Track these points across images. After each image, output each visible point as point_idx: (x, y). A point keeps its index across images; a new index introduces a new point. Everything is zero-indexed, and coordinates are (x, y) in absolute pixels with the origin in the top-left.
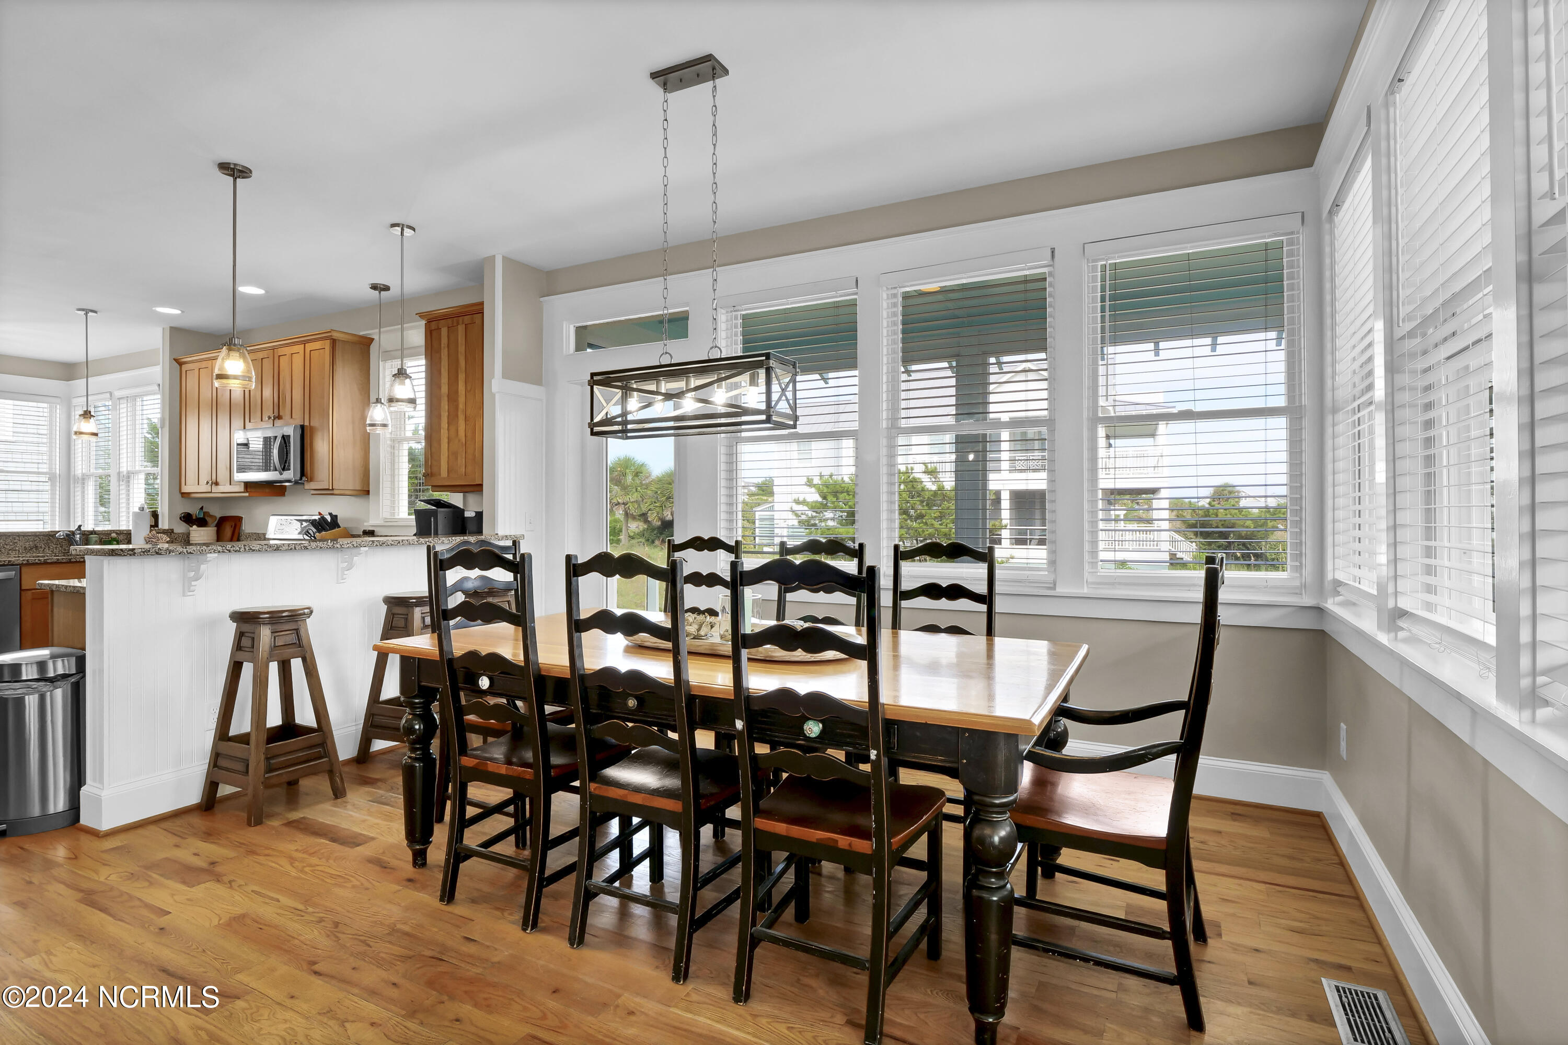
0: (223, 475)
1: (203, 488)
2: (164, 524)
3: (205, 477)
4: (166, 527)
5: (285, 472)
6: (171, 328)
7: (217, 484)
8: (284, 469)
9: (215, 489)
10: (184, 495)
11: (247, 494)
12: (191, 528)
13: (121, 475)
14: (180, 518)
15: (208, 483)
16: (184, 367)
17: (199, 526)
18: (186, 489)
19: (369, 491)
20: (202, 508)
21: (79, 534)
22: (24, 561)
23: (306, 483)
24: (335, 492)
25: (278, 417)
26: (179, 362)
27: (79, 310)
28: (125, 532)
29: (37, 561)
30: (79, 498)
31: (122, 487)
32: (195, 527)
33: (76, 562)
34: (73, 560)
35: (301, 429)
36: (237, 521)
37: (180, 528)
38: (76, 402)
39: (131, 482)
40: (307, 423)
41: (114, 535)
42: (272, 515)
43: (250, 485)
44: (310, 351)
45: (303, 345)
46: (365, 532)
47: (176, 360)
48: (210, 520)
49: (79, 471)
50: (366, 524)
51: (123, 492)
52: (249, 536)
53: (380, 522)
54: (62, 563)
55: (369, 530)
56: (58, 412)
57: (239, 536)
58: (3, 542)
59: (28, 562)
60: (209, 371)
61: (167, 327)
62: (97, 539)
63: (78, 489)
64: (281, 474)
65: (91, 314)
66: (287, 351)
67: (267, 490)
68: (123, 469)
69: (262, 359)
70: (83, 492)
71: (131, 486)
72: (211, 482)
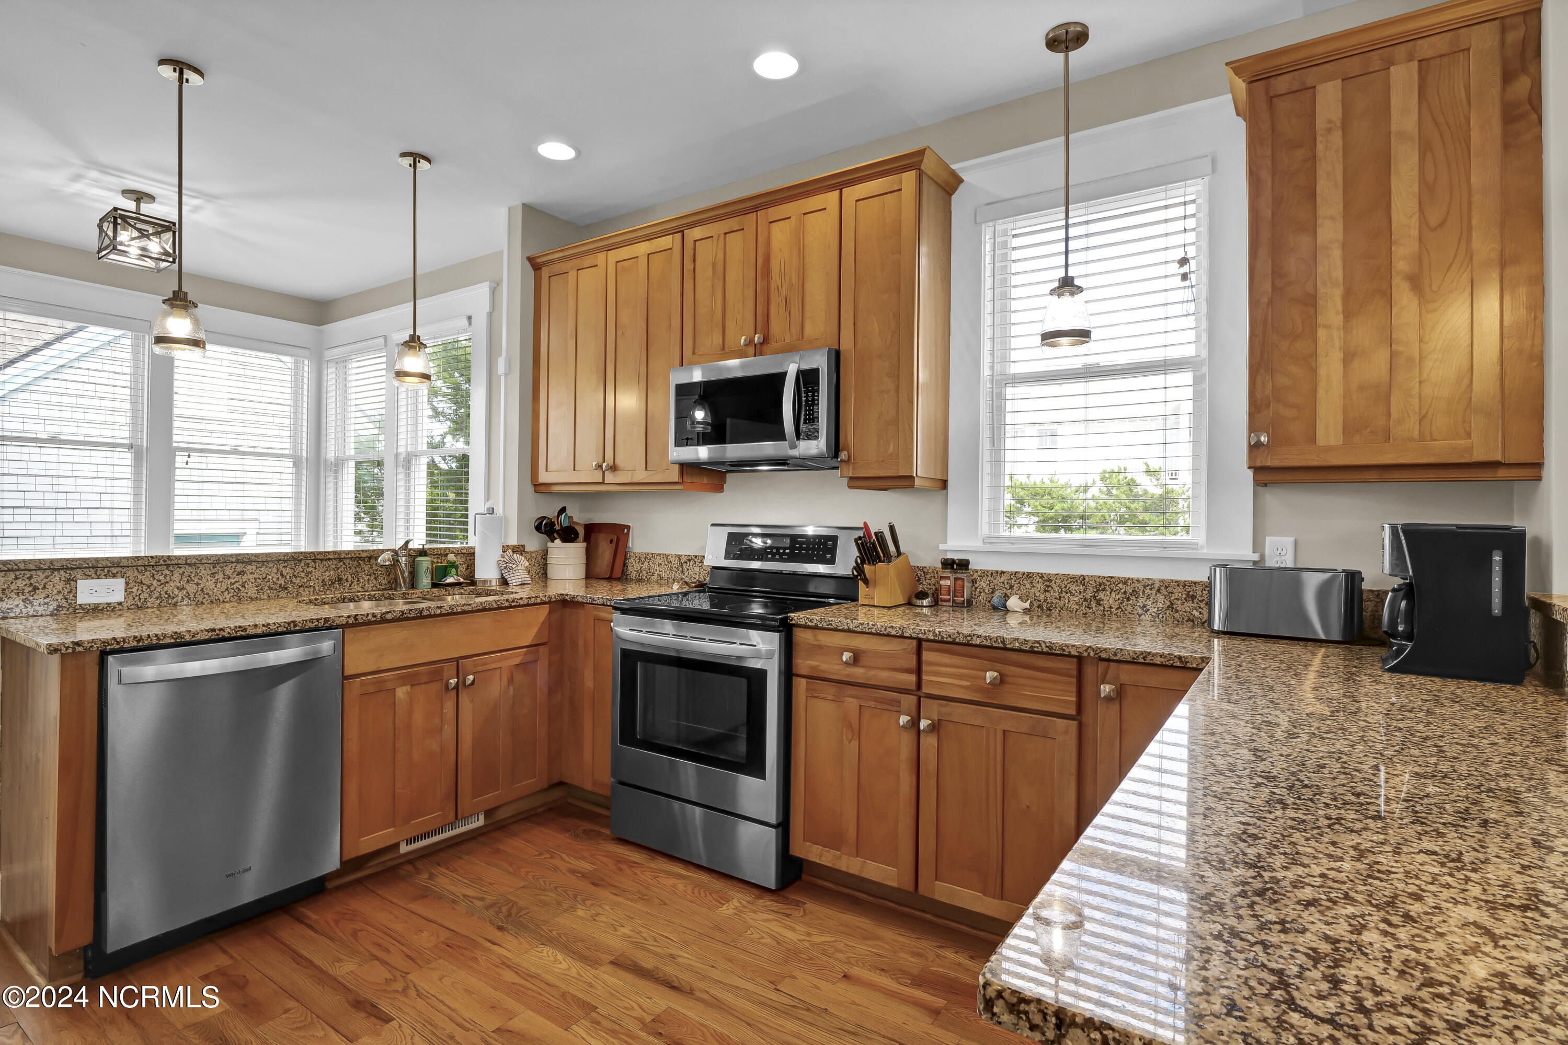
0: (629, 454)
1: (587, 474)
2: (511, 538)
3: (587, 458)
4: (513, 542)
5: (804, 443)
6: (524, 205)
7: (613, 468)
8: (801, 438)
9: (607, 478)
10: (539, 488)
11: (678, 486)
12: (550, 544)
13: (402, 457)
14: (536, 528)
15: (596, 467)
16: (545, 272)
17: (565, 540)
18: (544, 477)
19: (946, 482)
20: (563, 510)
21: (405, 556)
22: (349, 617)
23: (844, 466)
24: (917, 482)
25: (765, 340)
26: (535, 264)
27: (404, 155)
28: (464, 551)
29: (370, 617)
30: (330, 491)
31: (401, 476)
32: (558, 541)
33: (430, 616)
34: (425, 613)
35: (836, 358)
36: (619, 533)
37: (534, 542)
38: (329, 354)
39: (413, 468)
40: (846, 344)
41: (451, 557)
42: (713, 525)
43: (689, 468)
44: (857, 201)
45: (838, 192)
46: (948, 564)
47: (531, 260)
48: (576, 527)
49: (331, 453)
50: (942, 547)
51: (401, 483)
52: (646, 558)
53: (977, 544)
54: (408, 619)
55: (960, 560)
56: (306, 368)
57: (626, 559)
58: (291, 572)
59: (356, 620)
60: (601, 270)
61: (517, 202)
62: (429, 564)
63: (331, 479)
64: (793, 446)
65: (423, 165)
66: (791, 208)
67: (705, 480)
68: (402, 450)
69: (725, 234)
70: (336, 483)
71: (412, 475)
72: (604, 465)
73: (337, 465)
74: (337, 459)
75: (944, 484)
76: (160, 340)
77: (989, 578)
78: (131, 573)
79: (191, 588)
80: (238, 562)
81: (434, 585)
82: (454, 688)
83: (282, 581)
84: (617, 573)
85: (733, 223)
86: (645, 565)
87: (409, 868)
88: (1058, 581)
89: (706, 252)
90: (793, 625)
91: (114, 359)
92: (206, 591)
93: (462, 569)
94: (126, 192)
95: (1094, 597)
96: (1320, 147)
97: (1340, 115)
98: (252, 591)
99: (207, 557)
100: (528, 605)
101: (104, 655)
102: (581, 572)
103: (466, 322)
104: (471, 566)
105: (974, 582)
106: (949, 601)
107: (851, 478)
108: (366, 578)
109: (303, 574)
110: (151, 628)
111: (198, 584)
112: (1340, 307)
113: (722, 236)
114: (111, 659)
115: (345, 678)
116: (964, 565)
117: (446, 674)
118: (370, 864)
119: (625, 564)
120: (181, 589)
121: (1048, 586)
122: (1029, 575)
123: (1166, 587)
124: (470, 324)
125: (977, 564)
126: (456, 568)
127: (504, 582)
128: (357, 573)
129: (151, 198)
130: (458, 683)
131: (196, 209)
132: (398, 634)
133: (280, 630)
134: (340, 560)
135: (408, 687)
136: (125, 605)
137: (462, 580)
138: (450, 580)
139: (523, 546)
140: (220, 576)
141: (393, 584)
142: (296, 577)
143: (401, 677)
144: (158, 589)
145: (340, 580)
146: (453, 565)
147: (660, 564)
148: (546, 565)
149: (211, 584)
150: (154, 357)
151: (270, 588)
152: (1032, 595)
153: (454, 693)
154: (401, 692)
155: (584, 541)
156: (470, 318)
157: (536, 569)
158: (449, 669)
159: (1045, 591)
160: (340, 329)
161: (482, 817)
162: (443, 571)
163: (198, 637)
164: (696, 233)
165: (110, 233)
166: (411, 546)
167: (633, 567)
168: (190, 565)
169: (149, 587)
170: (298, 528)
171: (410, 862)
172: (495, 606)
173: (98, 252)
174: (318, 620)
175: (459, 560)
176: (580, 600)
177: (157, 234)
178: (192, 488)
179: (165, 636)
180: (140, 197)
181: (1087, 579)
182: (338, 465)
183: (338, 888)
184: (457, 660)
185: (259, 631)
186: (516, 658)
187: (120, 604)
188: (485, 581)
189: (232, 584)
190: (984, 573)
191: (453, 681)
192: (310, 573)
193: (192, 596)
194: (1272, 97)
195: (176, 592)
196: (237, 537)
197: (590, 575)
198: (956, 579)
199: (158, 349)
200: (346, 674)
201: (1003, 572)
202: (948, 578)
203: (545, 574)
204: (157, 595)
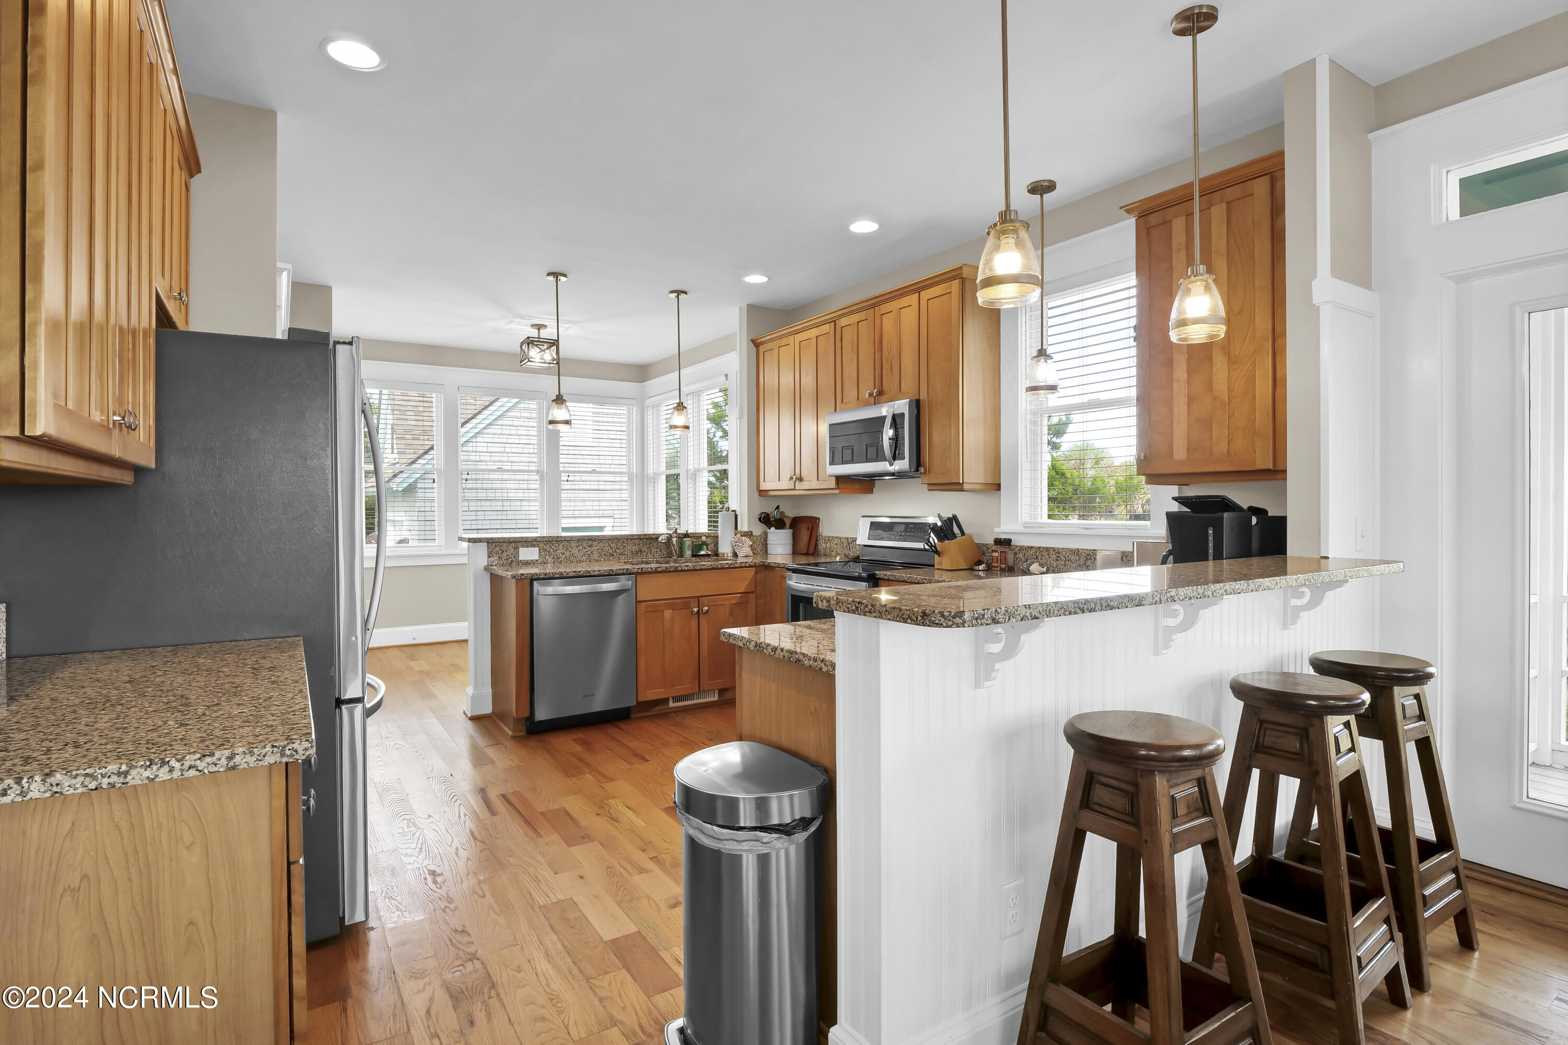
0: (808, 469)
1: (785, 484)
2: (744, 526)
3: (787, 473)
4: (745, 529)
5: (896, 462)
6: (748, 305)
7: (801, 479)
8: (894, 458)
9: (799, 486)
10: (763, 493)
11: (838, 491)
12: (769, 531)
13: (690, 473)
14: (760, 519)
15: (791, 478)
16: (762, 348)
17: (777, 528)
18: (764, 486)
19: (999, 485)
20: (778, 507)
21: (675, 537)
22: (639, 569)
23: (923, 476)
24: (966, 487)
25: (880, 393)
26: (756, 344)
27: (672, 292)
28: (712, 535)
29: (649, 569)
30: (651, 497)
31: (690, 485)
32: (773, 529)
33: (682, 571)
34: (679, 569)
35: (917, 405)
36: (813, 522)
37: (758, 529)
38: (649, 402)
39: (697, 480)
40: (923, 396)
41: (704, 538)
42: (863, 516)
43: (841, 480)
44: (928, 300)
45: (917, 294)
46: (998, 542)
47: (753, 341)
48: (785, 520)
49: (650, 470)
50: (996, 530)
51: (691, 490)
52: (829, 540)
53: (1018, 528)
54: (669, 572)
55: (1004, 539)
56: (634, 413)
57: (817, 540)
58: (615, 546)
59: (642, 570)
60: (791, 348)
61: (744, 305)
62: (690, 542)
63: (651, 488)
64: (891, 465)
65: (682, 296)
66: (893, 306)
67: (857, 486)
68: (691, 467)
69: (858, 322)
70: (654, 491)
71: (697, 484)
72: (794, 477)
73: (654, 478)
74: (654, 474)
75: (998, 488)
76: (551, 422)
77: (1024, 552)
78: (541, 545)
79: (568, 553)
80: (589, 540)
81: (694, 556)
82: (696, 613)
83: (611, 551)
84: (811, 551)
85: (861, 315)
86: (828, 545)
87: (674, 715)
88: (1064, 553)
89: (849, 335)
90: (880, 579)
91: (528, 409)
92: (574, 555)
93: (711, 546)
94: (533, 326)
95: (1085, 564)
96: (1174, 261)
97: (1185, 239)
98: (596, 556)
99: (575, 537)
100: (741, 567)
101: (532, 580)
102: (788, 549)
103: (724, 378)
104: (716, 545)
105: (1015, 554)
106: (997, 567)
107: (929, 484)
108: (655, 550)
109: (621, 547)
110: (549, 569)
111: (571, 552)
112: (1185, 369)
113: (856, 324)
114: (535, 582)
115: (637, 602)
116: (1007, 542)
117: (692, 605)
118: (655, 709)
119: (816, 545)
120: (563, 554)
121: (1058, 557)
122: (1047, 549)
123: (1126, 557)
124: (727, 379)
125: (1018, 541)
126: (707, 545)
127: (735, 555)
128: (649, 548)
129: (545, 326)
130: (698, 611)
131: (567, 328)
132: (664, 580)
133: (605, 573)
134: (641, 539)
135: (671, 610)
136: (539, 561)
137: (710, 553)
138: (703, 553)
139: (751, 532)
140: (581, 547)
141: (670, 555)
142: (618, 549)
143: (666, 604)
144: (553, 553)
145: (641, 551)
146: (704, 543)
147: (836, 544)
148: (767, 544)
149: (576, 551)
150: (548, 430)
151: (605, 555)
152: (1049, 563)
153: (697, 615)
154: (668, 613)
155: (790, 528)
156: (727, 375)
157: (759, 548)
158: (694, 603)
159: (1057, 560)
160: (654, 384)
161: (716, 695)
162: (700, 548)
163: (569, 575)
164: (843, 322)
165: (526, 350)
166: (679, 531)
167: (822, 546)
168: (566, 541)
169: (549, 552)
170: (632, 522)
171: (675, 712)
172: (720, 567)
173: (521, 362)
174: (623, 569)
175: (709, 541)
176: (772, 564)
177: (549, 348)
178: (571, 495)
179: (556, 573)
180: (539, 327)
181: (1080, 552)
182: (656, 476)
183: (636, 718)
184: (698, 597)
185: (596, 574)
186: (734, 599)
187: (537, 560)
188: (724, 554)
189: (587, 552)
190: (1022, 548)
191: (696, 610)
192: (625, 546)
193: (568, 557)
194: (1149, 228)
195: (561, 555)
196: (601, 528)
197: (795, 552)
198: (1001, 552)
199: (551, 427)
200: (638, 600)
201: (1032, 547)
202: (996, 551)
203: (767, 551)
204: (552, 557)
